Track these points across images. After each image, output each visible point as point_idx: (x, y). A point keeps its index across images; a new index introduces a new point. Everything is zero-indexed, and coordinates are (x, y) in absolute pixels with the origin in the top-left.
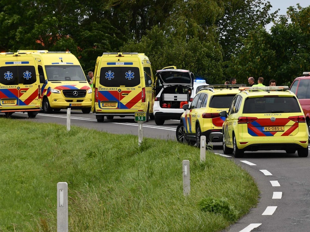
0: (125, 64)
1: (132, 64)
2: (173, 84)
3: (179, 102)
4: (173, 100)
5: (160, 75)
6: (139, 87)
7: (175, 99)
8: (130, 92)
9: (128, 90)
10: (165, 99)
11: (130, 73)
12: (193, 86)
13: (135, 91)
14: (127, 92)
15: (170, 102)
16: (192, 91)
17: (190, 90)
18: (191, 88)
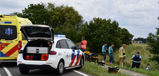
0: (5, 23)
1: (11, 23)
2: (36, 38)
3: (41, 54)
4: (35, 53)
5: (23, 30)
6: (16, 41)
7: (37, 52)
8: (8, 44)
9: (7, 43)
10: (28, 52)
11: (9, 30)
12: (54, 40)
13: (13, 43)
14: (7, 45)
15: (32, 54)
16: (53, 44)
17: (51, 43)
18: (52, 42)
